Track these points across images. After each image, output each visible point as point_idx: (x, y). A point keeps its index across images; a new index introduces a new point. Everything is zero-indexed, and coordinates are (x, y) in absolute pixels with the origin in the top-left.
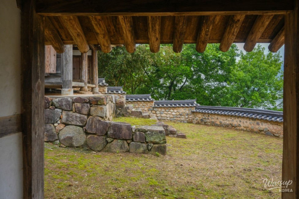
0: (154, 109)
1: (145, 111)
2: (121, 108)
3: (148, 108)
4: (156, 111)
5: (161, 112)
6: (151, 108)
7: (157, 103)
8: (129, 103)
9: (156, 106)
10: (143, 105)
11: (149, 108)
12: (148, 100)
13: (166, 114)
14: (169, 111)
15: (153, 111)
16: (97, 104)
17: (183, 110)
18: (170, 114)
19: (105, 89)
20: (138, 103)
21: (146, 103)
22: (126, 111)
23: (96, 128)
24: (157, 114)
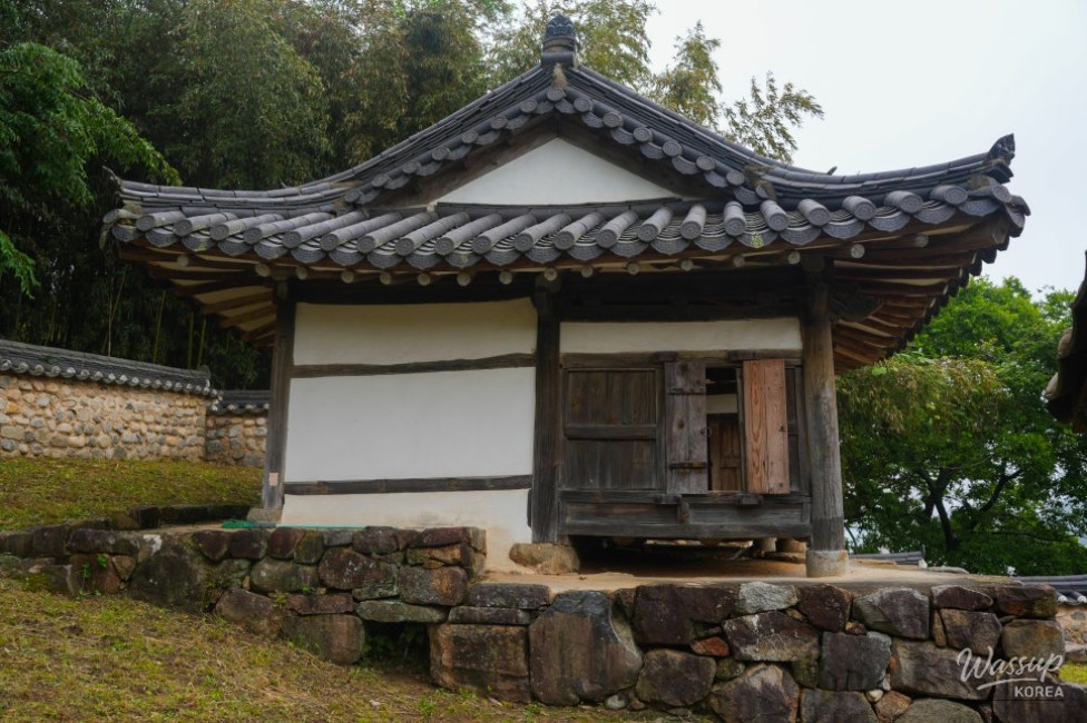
16: (1030, 616)
17: (1069, 618)
23: (1039, 711)
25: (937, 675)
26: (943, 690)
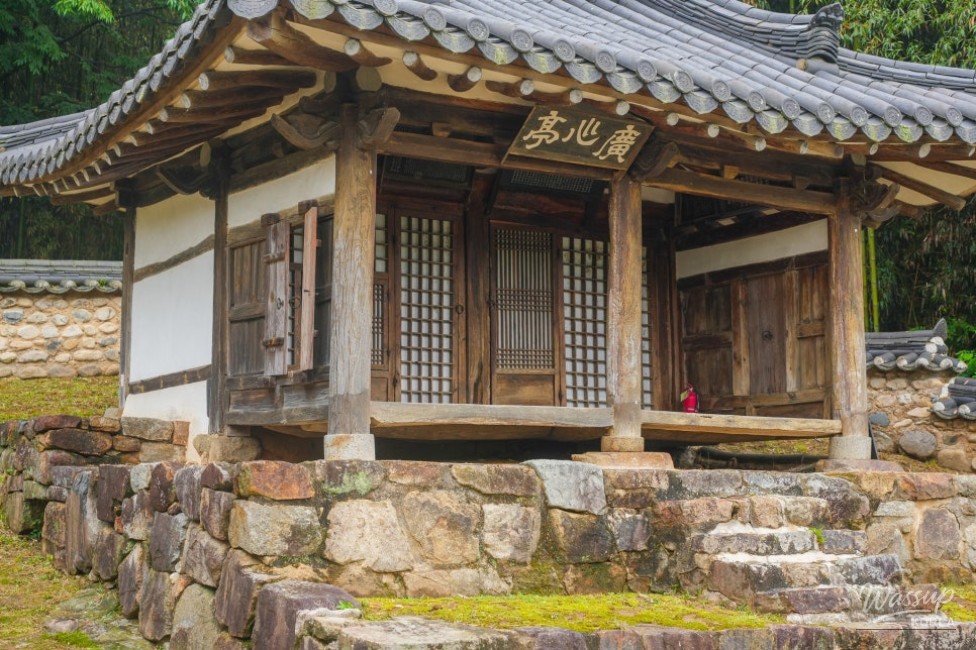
22: (691, 561)
26: (196, 574)
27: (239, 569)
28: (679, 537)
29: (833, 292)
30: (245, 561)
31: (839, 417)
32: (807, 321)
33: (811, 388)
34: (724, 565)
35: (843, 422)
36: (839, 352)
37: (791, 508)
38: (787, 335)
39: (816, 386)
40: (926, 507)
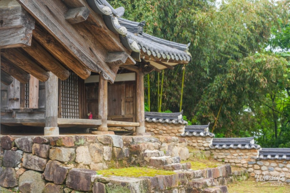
0: (258, 163)
1: (243, 164)
2: (136, 153)
3: (247, 160)
4: (260, 166)
5: (270, 168)
6: (252, 160)
7: (264, 152)
8: (217, 151)
9: (262, 157)
10: (240, 156)
11: (249, 161)
12: (247, 146)
13: (280, 171)
14: (284, 167)
15: (255, 166)
18: (286, 171)
19: (181, 129)
20: (231, 151)
21: (244, 151)
22: (143, 159)
23: (54, 174)
24: (262, 171)
25: (30, 163)
26: (32, 168)
27: (57, 166)
28: (138, 153)
29: (138, 91)
30: (59, 164)
31: (139, 122)
32: (128, 98)
33: (128, 114)
34: (154, 160)
35: (140, 124)
36: (139, 106)
37: (155, 145)
38: (121, 100)
39: (130, 114)
40: (168, 144)
